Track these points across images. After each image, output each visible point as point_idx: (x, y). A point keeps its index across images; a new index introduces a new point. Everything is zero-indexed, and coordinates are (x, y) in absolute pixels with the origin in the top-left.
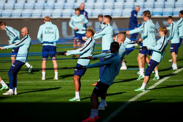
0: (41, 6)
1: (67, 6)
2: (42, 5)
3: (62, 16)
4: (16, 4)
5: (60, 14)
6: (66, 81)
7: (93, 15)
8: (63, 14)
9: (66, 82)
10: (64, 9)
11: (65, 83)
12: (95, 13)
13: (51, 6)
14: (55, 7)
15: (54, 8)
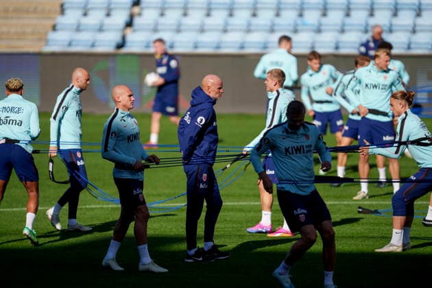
0: (290, 25)
1: (350, 25)
2: (292, 22)
3: (337, 48)
4: (232, 21)
5: (333, 45)
6: (346, 203)
7: (412, 46)
8: (341, 45)
9: (345, 205)
10: (342, 31)
11: (342, 206)
12: (416, 43)
13: (312, 25)
14: (323, 28)
15: (319, 31)
